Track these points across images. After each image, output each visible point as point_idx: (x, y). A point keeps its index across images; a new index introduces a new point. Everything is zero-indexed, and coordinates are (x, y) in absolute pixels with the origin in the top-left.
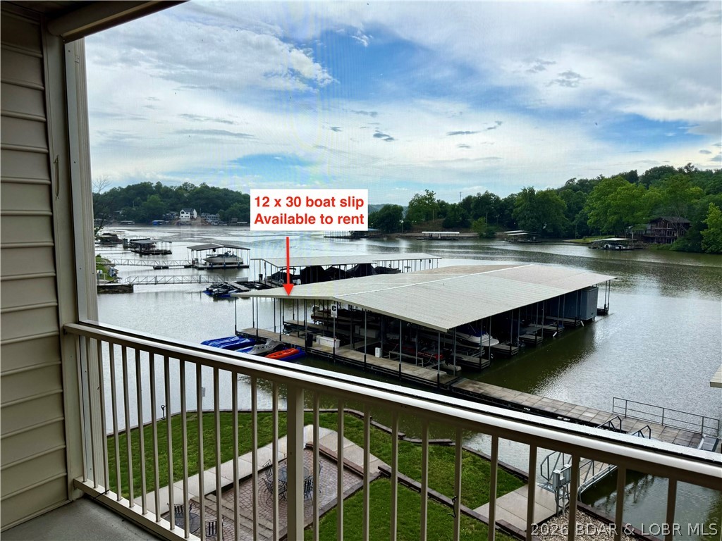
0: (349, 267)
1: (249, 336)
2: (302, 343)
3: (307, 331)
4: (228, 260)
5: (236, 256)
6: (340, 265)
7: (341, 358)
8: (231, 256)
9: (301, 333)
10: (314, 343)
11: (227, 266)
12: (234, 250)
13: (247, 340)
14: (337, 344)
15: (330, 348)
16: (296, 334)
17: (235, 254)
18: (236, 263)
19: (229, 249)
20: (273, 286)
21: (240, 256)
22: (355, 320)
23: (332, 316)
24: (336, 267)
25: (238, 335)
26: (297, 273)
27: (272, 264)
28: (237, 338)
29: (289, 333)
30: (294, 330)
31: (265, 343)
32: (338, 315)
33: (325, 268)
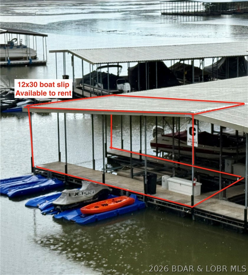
0: (208, 63)
1: (54, 175)
2: (139, 187)
3: (146, 169)
4: (13, 53)
5: (25, 47)
6: (193, 59)
7: (204, 212)
8: (18, 47)
9: (136, 171)
10: (158, 188)
11: (12, 62)
12: (23, 37)
13: (51, 182)
14: (198, 190)
15: (184, 196)
16: (128, 173)
17: (24, 43)
18: (25, 58)
19: (14, 36)
20: (86, 94)
21: (31, 47)
22: (225, 150)
23: (189, 144)
24: (186, 62)
25: (36, 174)
26: (124, 73)
27: (83, 59)
28: (35, 178)
29: (116, 171)
30: (124, 166)
31: (80, 186)
32: (200, 142)
33: (168, 64)
